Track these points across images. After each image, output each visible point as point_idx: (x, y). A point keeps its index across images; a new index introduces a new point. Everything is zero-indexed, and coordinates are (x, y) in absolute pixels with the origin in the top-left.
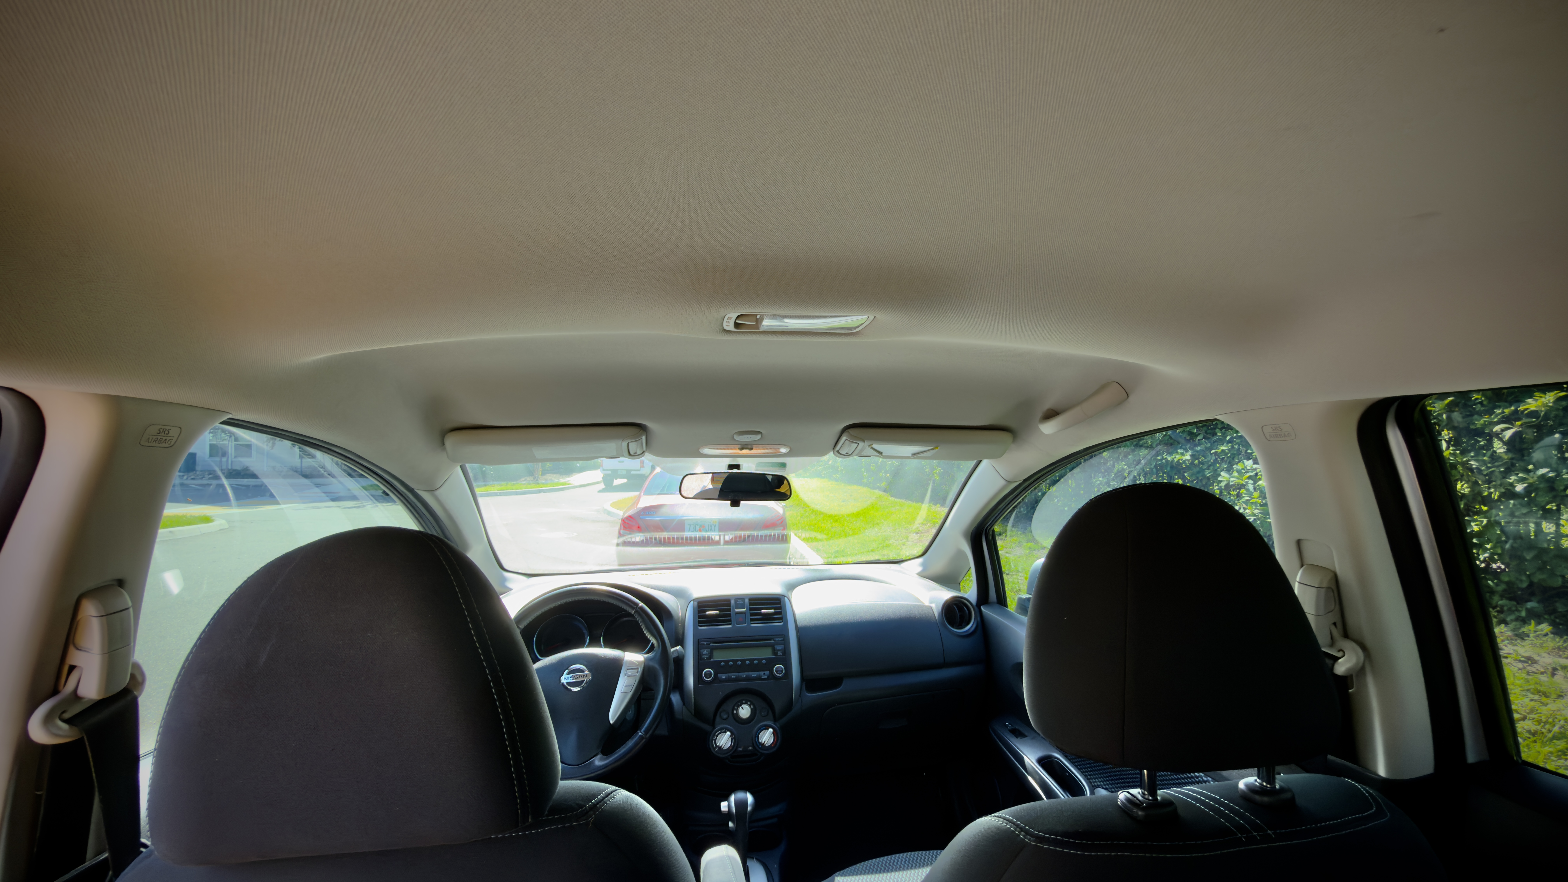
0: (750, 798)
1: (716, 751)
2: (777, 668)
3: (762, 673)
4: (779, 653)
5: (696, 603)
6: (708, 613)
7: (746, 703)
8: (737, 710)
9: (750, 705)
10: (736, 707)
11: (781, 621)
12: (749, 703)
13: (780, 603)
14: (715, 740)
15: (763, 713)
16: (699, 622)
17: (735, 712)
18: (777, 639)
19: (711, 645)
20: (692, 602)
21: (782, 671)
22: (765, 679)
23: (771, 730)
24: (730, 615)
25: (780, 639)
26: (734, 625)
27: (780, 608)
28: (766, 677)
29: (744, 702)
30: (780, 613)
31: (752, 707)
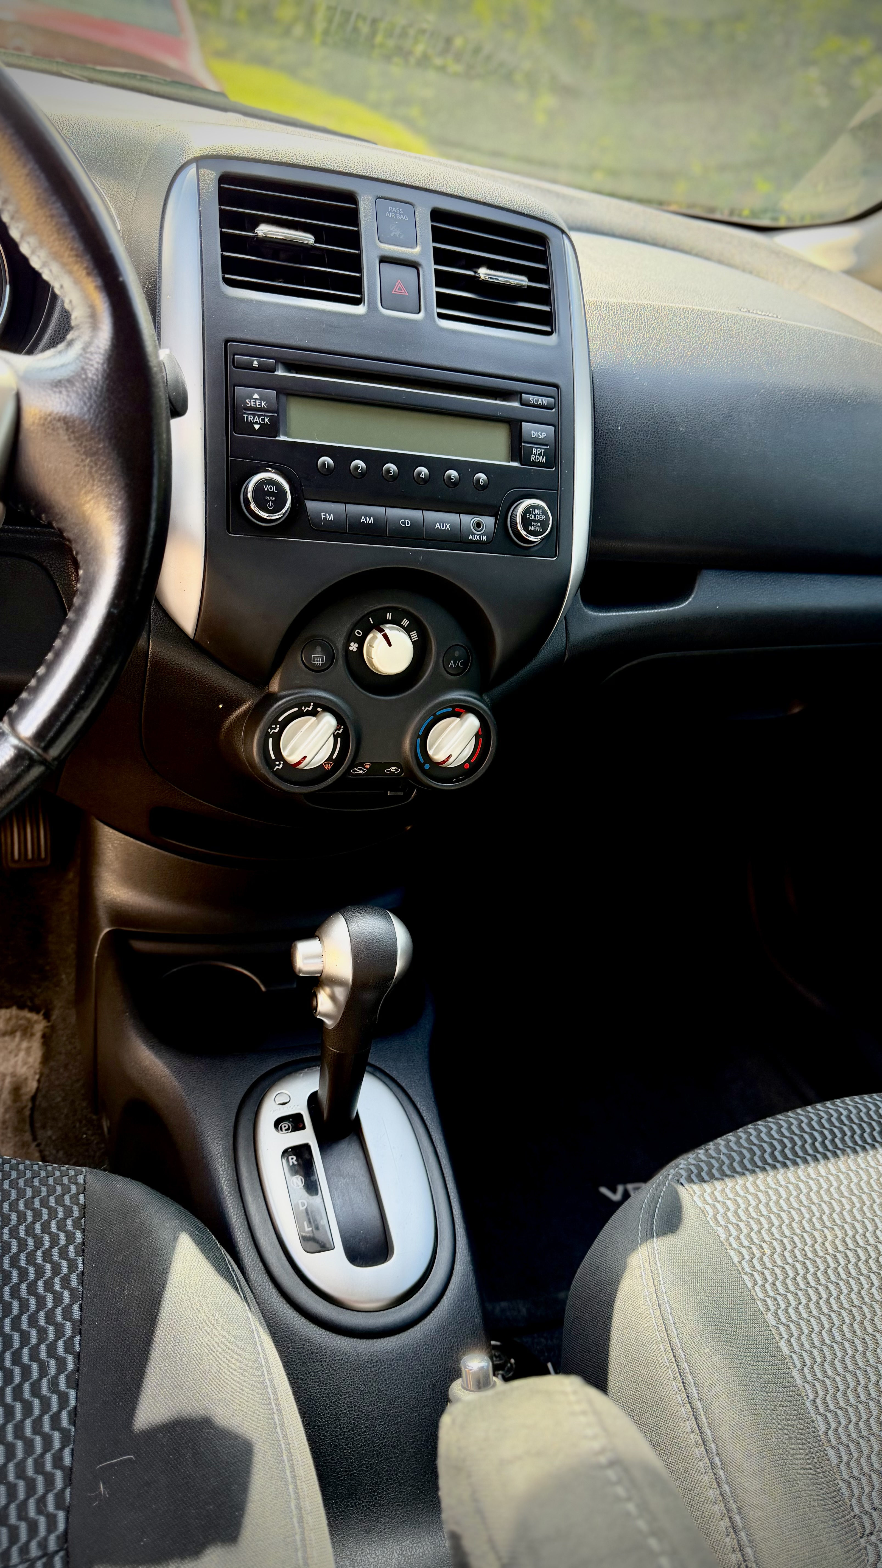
0: (401, 937)
1: (277, 774)
2: (527, 511)
3: (468, 520)
4: (537, 455)
5: (211, 177)
6: (263, 230)
7: (396, 622)
8: (361, 642)
9: (408, 630)
10: (358, 633)
11: (548, 329)
12: (405, 622)
13: (543, 257)
14: (277, 738)
15: (452, 664)
16: (228, 266)
17: (353, 647)
18: (533, 399)
19: (280, 372)
20: (192, 170)
21: (544, 524)
22: (478, 546)
23: (471, 723)
24: (355, 263)
25: (544, 401)
26: (372, 308)
27: (543, 276)
28: (484, 538)
29: (389, 616)
30: (545, 297)
31: (414, 634)
